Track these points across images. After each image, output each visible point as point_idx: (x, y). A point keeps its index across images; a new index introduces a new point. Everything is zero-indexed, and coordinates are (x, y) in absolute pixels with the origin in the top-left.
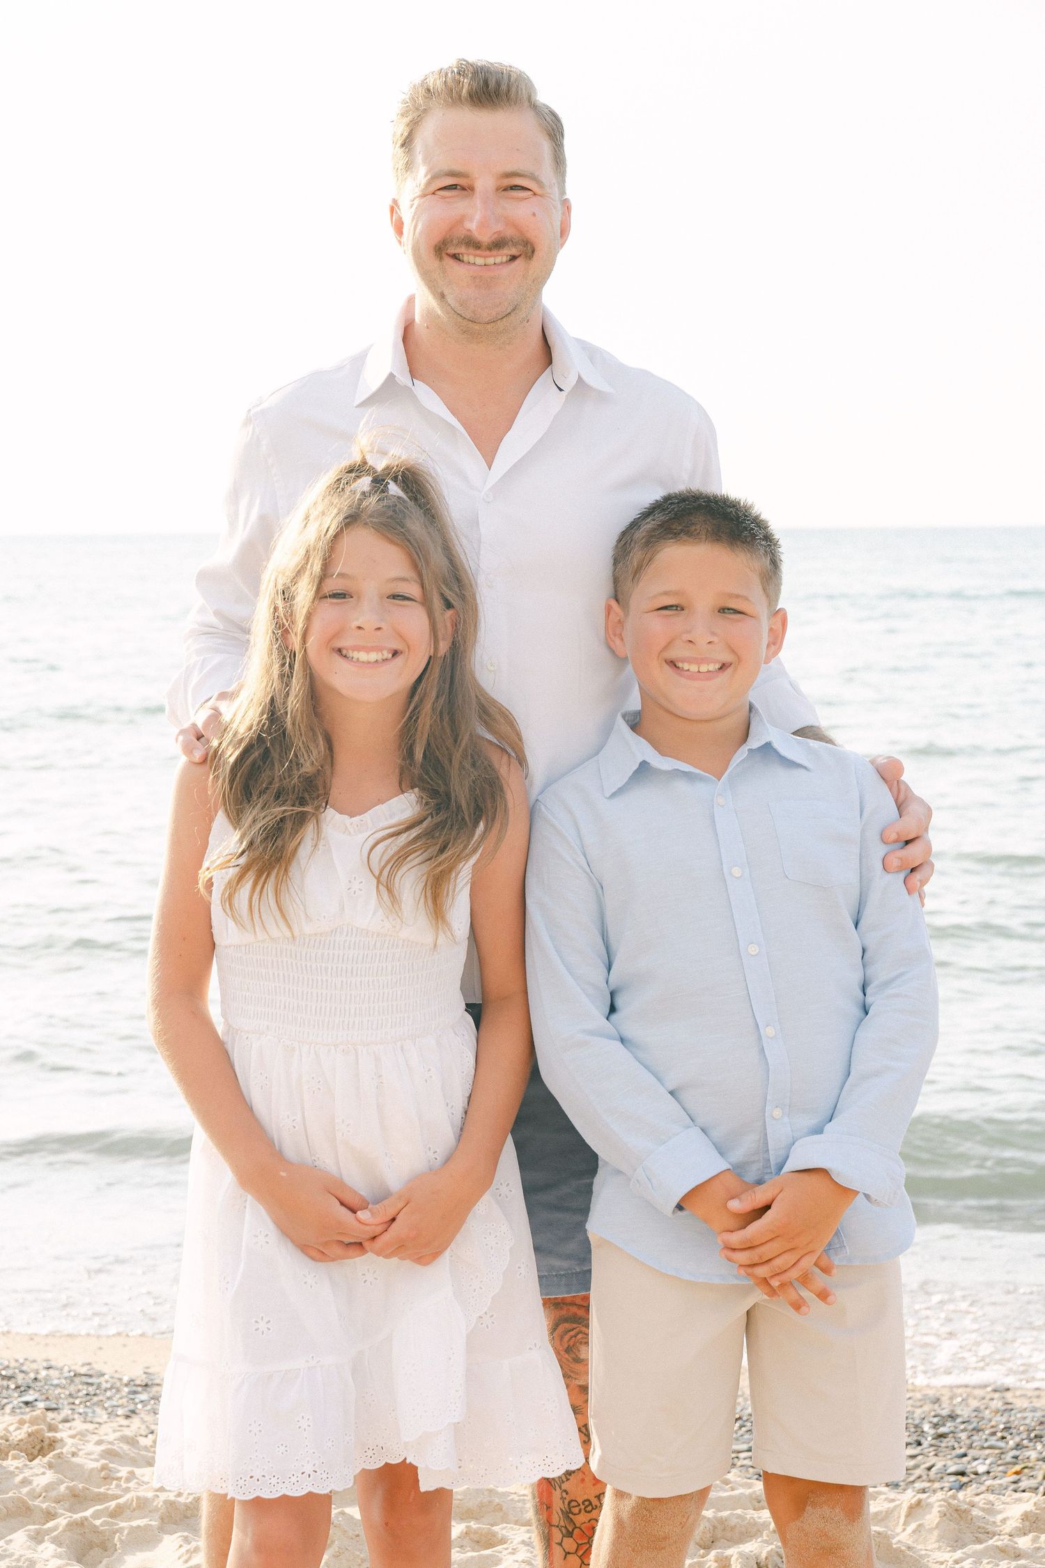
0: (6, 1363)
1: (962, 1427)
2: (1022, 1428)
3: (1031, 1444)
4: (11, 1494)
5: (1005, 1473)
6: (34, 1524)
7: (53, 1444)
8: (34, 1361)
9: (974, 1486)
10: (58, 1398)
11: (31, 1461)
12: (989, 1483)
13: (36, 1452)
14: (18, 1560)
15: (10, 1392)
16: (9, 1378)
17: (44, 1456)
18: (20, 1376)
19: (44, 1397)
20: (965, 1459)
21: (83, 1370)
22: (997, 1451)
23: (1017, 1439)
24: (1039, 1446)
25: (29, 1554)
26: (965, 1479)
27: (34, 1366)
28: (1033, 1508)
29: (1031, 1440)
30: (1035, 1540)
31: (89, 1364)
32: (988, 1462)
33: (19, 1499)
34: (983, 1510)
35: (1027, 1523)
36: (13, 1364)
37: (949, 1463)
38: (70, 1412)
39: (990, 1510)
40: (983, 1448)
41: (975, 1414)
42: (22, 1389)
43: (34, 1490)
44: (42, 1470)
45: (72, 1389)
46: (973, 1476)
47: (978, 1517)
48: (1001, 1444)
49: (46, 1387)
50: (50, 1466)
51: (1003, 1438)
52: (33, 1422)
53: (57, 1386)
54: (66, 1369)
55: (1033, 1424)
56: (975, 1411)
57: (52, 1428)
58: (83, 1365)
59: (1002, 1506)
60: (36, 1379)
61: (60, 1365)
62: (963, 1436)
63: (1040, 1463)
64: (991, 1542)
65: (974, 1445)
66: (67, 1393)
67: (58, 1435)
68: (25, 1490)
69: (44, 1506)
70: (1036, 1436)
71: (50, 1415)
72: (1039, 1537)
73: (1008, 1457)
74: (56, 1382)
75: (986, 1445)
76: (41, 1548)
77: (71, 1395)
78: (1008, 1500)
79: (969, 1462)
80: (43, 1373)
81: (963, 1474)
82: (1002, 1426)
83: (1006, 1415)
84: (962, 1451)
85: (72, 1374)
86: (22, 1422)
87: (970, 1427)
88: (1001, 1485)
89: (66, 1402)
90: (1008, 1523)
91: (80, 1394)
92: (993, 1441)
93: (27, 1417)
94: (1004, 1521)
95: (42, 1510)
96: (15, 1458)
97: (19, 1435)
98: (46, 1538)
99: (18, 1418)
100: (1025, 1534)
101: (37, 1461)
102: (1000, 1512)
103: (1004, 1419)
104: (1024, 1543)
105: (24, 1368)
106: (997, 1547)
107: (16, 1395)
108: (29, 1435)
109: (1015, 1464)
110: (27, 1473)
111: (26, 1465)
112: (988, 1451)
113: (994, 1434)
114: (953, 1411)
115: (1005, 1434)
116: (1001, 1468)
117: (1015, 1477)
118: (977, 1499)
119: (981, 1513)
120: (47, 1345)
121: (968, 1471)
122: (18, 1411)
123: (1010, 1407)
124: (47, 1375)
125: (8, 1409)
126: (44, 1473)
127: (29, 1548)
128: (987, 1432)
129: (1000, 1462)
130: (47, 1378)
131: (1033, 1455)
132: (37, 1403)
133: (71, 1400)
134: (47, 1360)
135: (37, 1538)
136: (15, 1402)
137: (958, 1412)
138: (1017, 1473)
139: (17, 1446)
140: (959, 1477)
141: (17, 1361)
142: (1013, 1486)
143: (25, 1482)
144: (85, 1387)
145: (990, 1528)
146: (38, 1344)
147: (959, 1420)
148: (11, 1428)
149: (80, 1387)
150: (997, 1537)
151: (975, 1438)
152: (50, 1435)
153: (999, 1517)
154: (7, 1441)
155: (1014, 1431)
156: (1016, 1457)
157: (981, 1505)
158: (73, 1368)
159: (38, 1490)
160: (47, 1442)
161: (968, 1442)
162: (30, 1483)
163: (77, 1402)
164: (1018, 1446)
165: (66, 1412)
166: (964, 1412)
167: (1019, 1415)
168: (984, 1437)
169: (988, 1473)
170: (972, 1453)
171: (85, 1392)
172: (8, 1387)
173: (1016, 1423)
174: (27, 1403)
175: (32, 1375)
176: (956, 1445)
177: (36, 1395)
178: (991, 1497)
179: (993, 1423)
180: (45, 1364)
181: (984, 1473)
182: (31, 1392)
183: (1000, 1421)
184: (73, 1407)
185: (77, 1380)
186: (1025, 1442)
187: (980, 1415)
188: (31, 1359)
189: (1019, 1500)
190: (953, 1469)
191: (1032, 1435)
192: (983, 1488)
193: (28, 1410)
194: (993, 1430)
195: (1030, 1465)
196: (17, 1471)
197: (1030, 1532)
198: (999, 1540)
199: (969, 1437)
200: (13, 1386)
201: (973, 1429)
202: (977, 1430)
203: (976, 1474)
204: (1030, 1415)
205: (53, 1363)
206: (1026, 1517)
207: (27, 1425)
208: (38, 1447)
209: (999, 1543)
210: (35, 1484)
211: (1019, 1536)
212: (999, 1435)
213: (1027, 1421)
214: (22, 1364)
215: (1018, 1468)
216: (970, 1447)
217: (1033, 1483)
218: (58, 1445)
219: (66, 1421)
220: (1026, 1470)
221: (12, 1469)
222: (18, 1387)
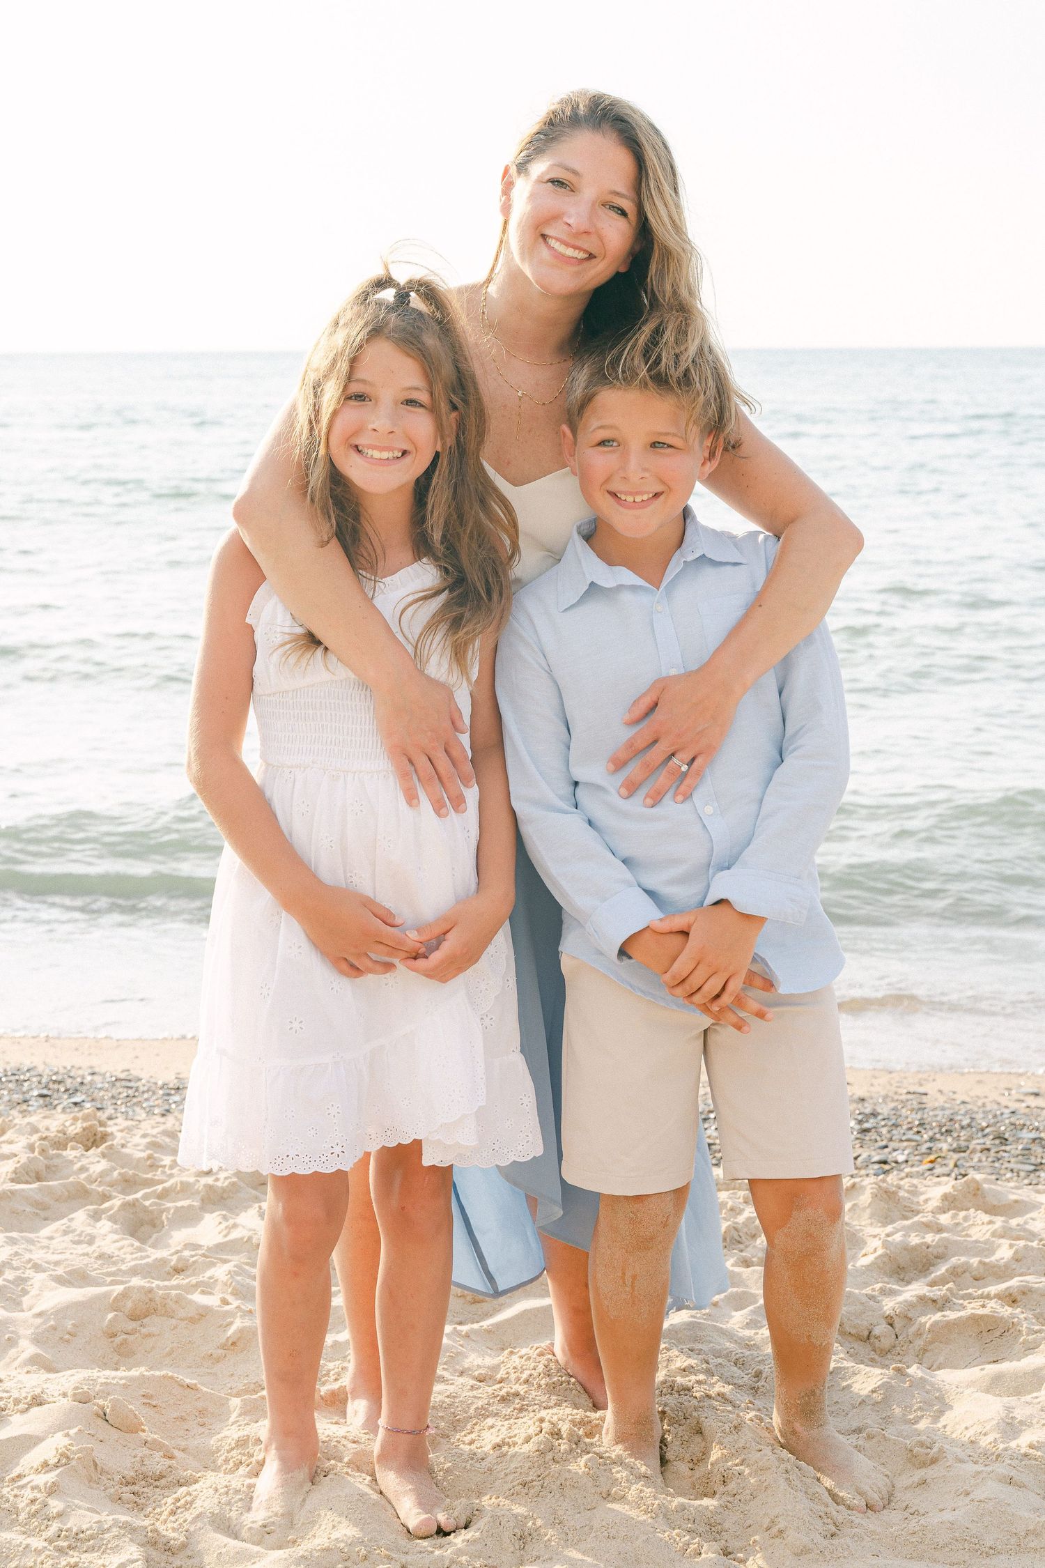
0: (56, 1070)
1: (883, 1123)
2: (934, 1124)
3: (943, 1138)
4: (71, 1179)
5: (921, 1161)
6: (92, 1205)
7: (104, 1137)
8: (80, 1068)
9: (895, 1172)
10: (102, 1099)
11: (87, 1151)
12: (907, 1170)
13: (90, 1144)
14: (80, 1235)
15: (60, 1094)
16: (60, 1082)
17: (98, 1147)
18: (69, 1081)
19: (90, 1099)
20: (886, 1150)
21: (123, 1076)
22: (914, 1144)
23: (931, 1133)
24: (950, 1139)
25: (89, 1230)
26: (887, 1167)
27: (80, 1072)
28: (952, 1191)
29: (942, 1134)
30: (954, 1217)
31: (128, 1070)
32: (906, 1152)
33: (79, 1183)
34: (908, 1192)
35: (947, 1203)
36: (62, 1071)
37: (873, 1153)
38: (113, 1111)
39: (914, 1192)
40: (901, 1141)
41: (894, 1112)
42: (71, 1092)
43: (90, 1176)
44: (97, 1159)
45: (114, 1092)
46: (894, 1164)
47: (904, 1198)
48: (917, 1137)
49: (92, 1090)
50: (104, 1155)
51: (918, 1132)
52: (85, 1119)
53: (100, 1089)
54: (108, 1075)
55: (944, 1121)
56: (893, 1109)
57: (102, 1124)
58: (123, 1071)
59: (924, 1189)
60: (82, 1083)
61: (103, 1071)
62: (884, 1130)
63: (951, 1153)
64: (916, 1219)
65: (894, 1138)
66: (110, 1095)
67: (109, 1130)
68: (83, 1176)
69: (100, 1189)
70: (947, 1131)
71: (99, 1114)
72: (957, 1214)
73: (923, 1149)
74: (99, 1086)
75: (904, 1138)
76: (99, 1224)
77: (113, 1097)
78: (930, 1183)
79: (890, 1153)
80: (89, 1078)
81: (885, 1162)
82: (917, 1123)
83: (920, 1113)
84: (884, 1143)
85: (114, 1079)
86: (75, 1119)
87: (890, 1123)
88: (918, 1172)
89: (109, 1103)
90: (930, 1203)
91: (121, 1096)
92: (910, 1135)
93: (80, 1115)
94: (926, 1201)
95: (99, 1193)
96: (73, 1148)
97: (75, 1129)
98: (103, 1216)
99: (72, 1115)
100: (944, 1212)
101: (92, 1151)
102: (922, 1194)
103: (919, 1116)
104: (945, 1219)
105: (72, 1074)
106: (923, 1223)
107: (66, 1097)
108: (84, 1129)
109: (929, 1154)
110: (84, 1162)
111: (82, 1155)
112: (905, 1144)
113: (910, 1129)
114: (874, 1110)
115: (920, 1129)
116: (918, 1158)
117: (931, 1165)
118: (902, 1183)
119: (906, 1195)
120: (90, 1054)
121: (889, 1160)
122: (68, 1110)
123: (923, 1106)
124: (92, 1080)
125: (59, 1108)
126: (98, 1162)
127: (90, 1225)
128: (905, 1127)
129: (916, 1153)
130: (92, 1083)
131: (945, 1146)
132: (84, 1104)
133: (114, 1101)
134: (91, 1067)
135: (96, 1216)
136: (65, 1103)
137: (879, 1110)
138: (931, 1162)
139: (73, 1139)
140: (882, 1165)
141: (65, 1068)
142: (929, 1172)
143: (83, 1169)
144: (125, 1090)
145: (914, 1207)
146: (83, 1053)
147: (880, 1117)
148: (67, 1124)
149: (121, 1090)
150: (921, 1215)
151: (894, 1132)
152: (102, 1129)
153: (922, 1198)
154: (65, 1134)
155: (928, 1127)
156: (930, 1149)
157: (906, 1188)
158: (114, 1074)
159: (94, 1176)
160: (99, 1136)
161: (888, 1136)
162: (87, 1170)
163: (119, 1102)
164: (932, 1139)
165: (110, 1111)
166: (884, 1110)
167: (931, 1113)
168: (902, 1132)
169: (907, 1161)
170: (892, 1145)
171: (125, 1094)
172: (58, 1090)
173: (929, 1119)
174: (75, 1104)
175: (79, 1080)
176: (878, 1138)
177: (83, 1097)
178: (915, 1181)
179: (910, 1120)
180: (90, 1071)
181: (902, 1162)
182: (79, 1094)
183: (915, 1118)
184: (116, 1107)
185: (118, 1084)
186: (938, 1136)
187: (898, 1113)
188: (77, 1066)
189: (939, 1184)
190: (876, 1158)
191: (944, 1130)
192: (903, 1175)
193: (76, 1109)
194: (910, 1126)
195: (943, 1155)
196: (75, 1160)
197: (949, 1210)
198: (924, 1217)
199: (889, 1132)
200: (62, 1089)
201: (893, 1125)
202: (896, 1126)
203: (896, 1162)
204: (940, 1113)
205: (97, 1070)
206: (945, 1197)
207: (80, 1121)
208: (92, 1140)
209: (924, 1220)
210: (91, 1171)
211: (940, 1213)
212: (915, 1130)
213: (939, 1118)
214: (69, 1071)
215: (932, 1157)
216: (891, 1140)
217: (945, 1170)
218: (110, 1138)
219: (110, 1118)
220: (939, 1160)
221: (70, 1158)
222: (67, 1090)
